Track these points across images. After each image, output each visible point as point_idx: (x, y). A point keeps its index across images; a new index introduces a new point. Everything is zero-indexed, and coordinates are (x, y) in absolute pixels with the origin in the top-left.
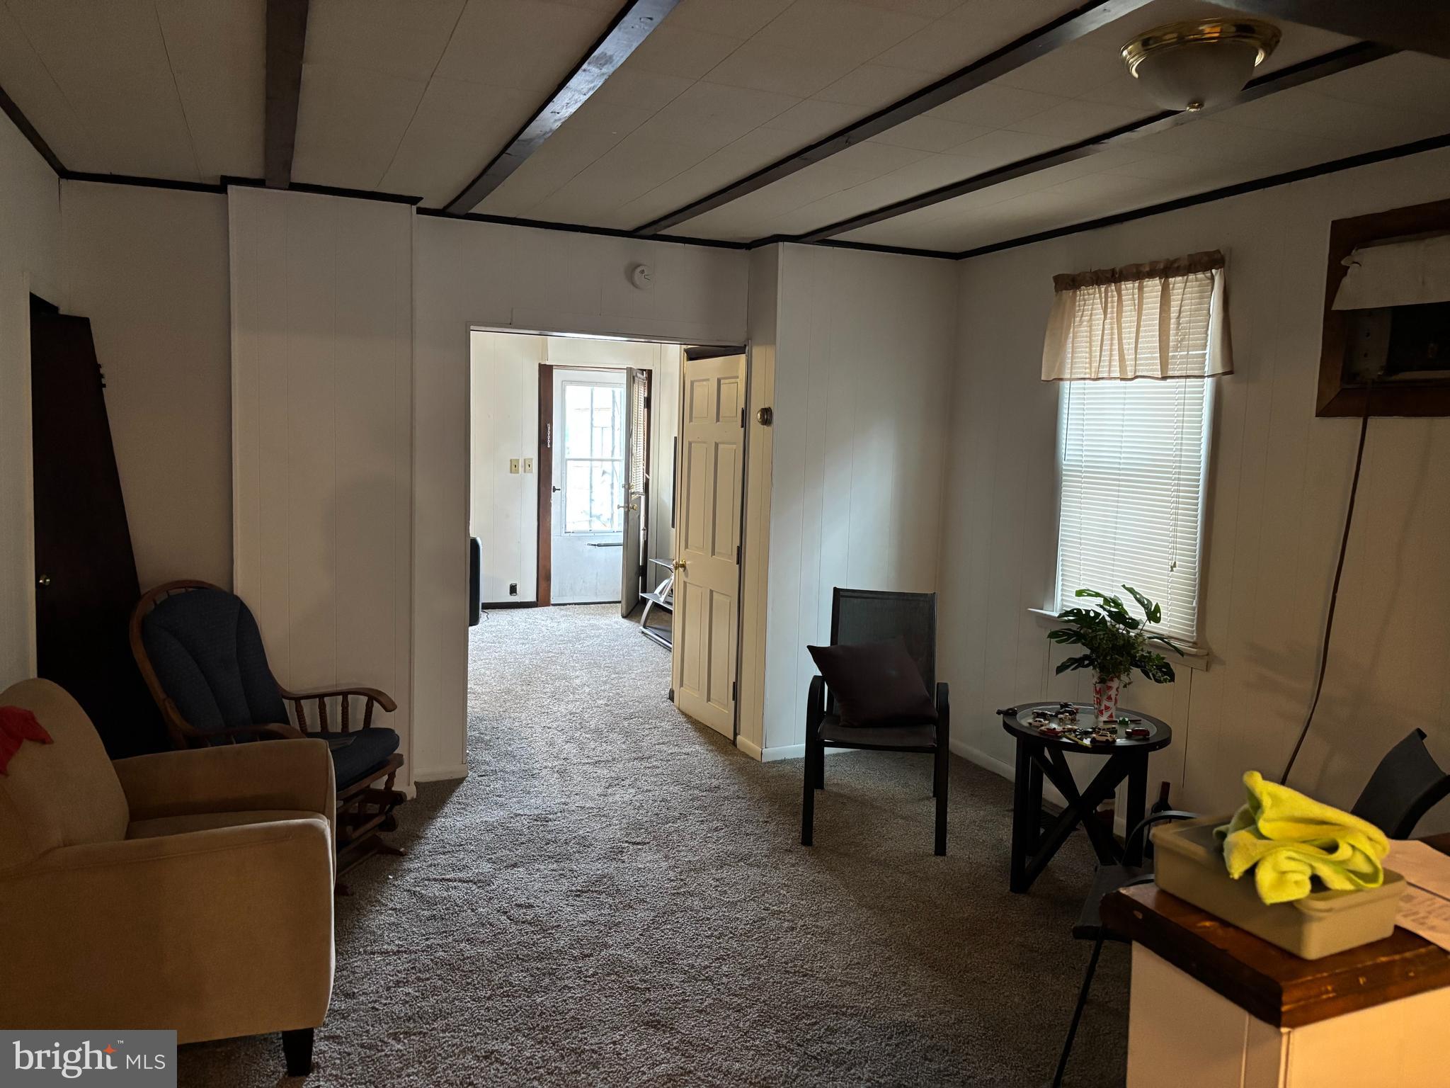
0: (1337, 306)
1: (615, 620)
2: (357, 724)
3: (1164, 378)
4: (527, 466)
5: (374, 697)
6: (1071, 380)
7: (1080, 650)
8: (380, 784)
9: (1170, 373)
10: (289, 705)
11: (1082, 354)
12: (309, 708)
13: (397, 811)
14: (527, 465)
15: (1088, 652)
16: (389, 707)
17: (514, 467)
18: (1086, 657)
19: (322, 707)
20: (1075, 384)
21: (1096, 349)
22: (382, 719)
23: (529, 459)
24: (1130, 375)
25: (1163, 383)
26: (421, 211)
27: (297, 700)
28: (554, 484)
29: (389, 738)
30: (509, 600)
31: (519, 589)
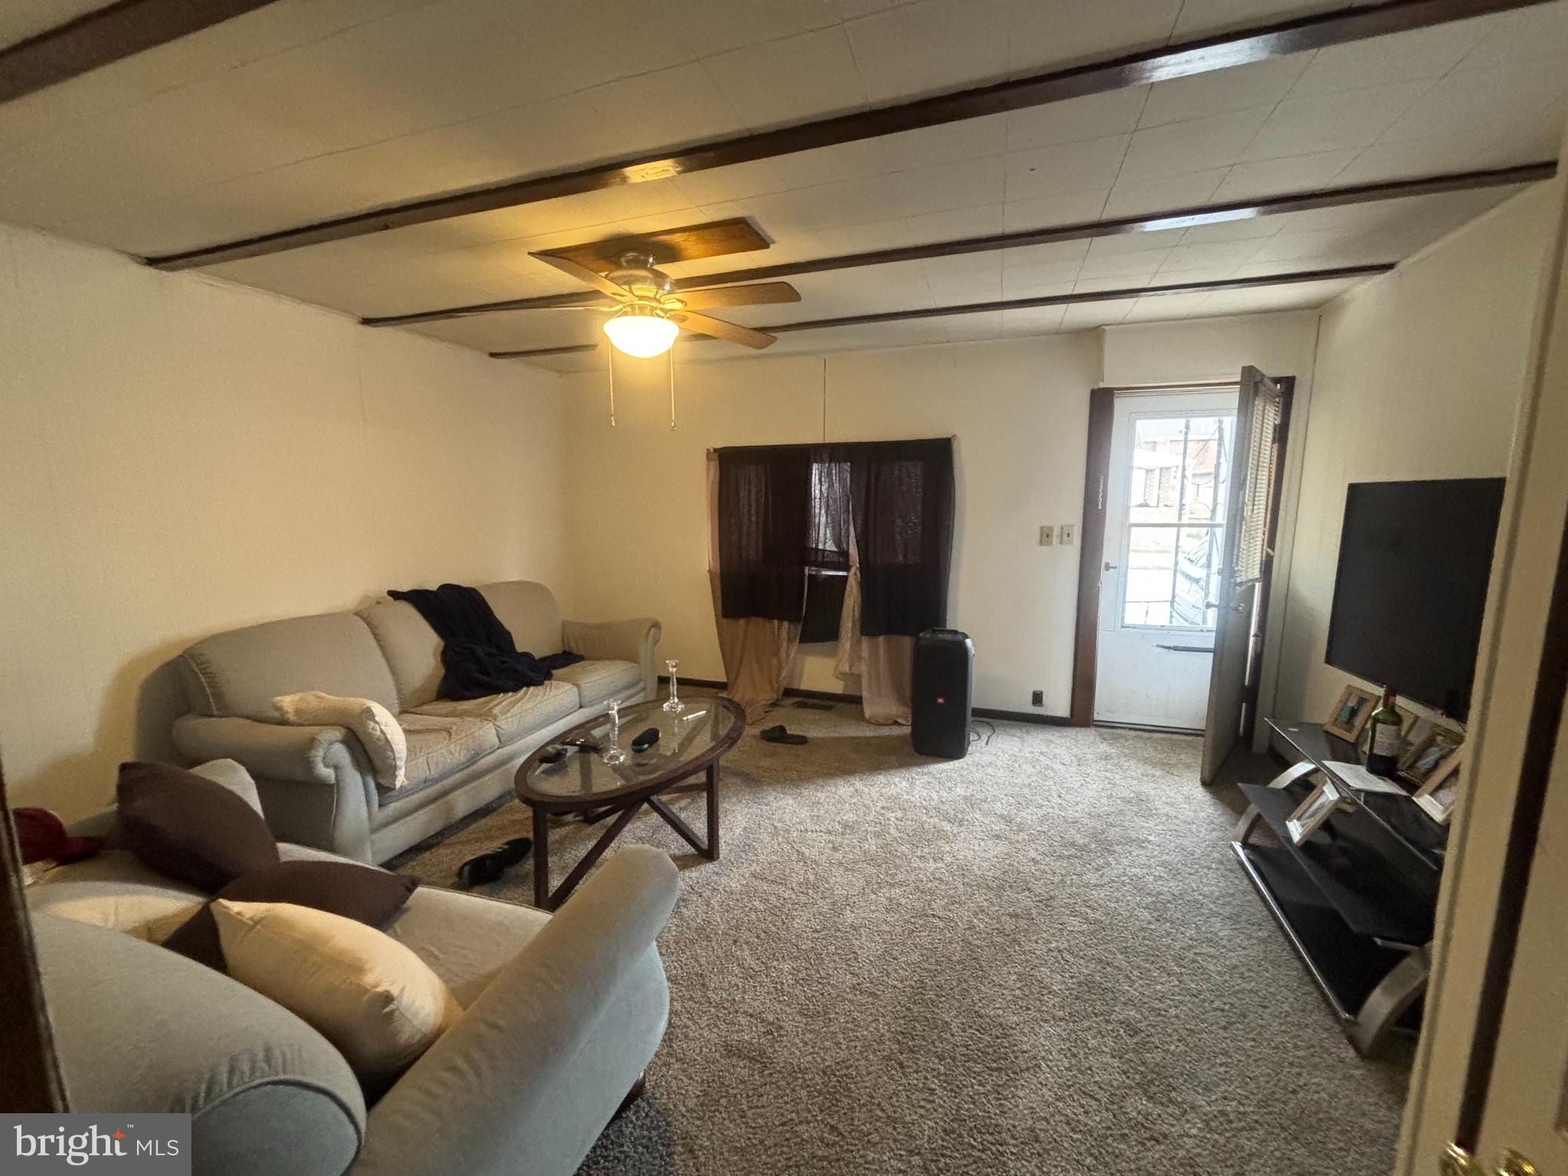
4: (1065, 537)
14: (1065, 534)
17: (1045, 536)
23: (1068, 526)
28: (1107, 559)
30: (1031, 711)
31: (1046, 698)
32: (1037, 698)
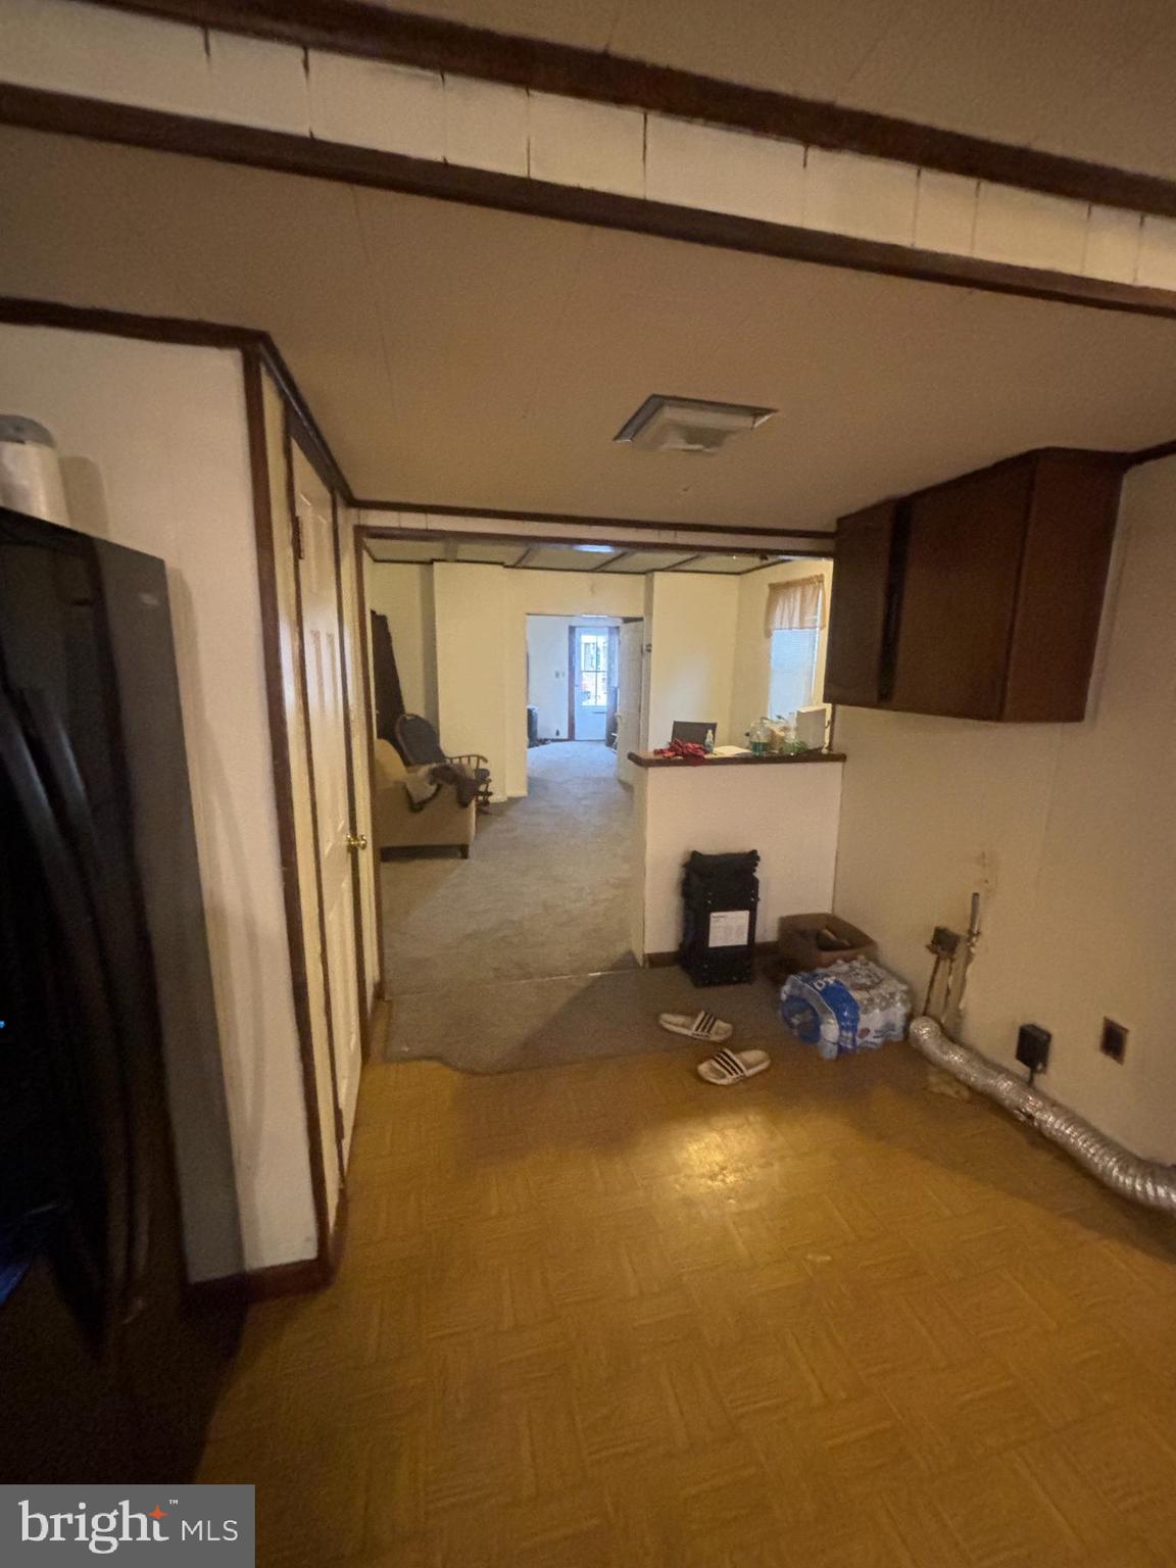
2: (473, 767)
10: (448, 761)
12: (456, 762)
13: (490, 799)
17: (557, 675)
19: (461, 762)
22: (482, 765)
24: (792, 627)
26: (505, 567)
27: (451, 759)
28: (575, 683)
29: (486, 773)
30: (556, 737)
31: (560, 732)
32: (558, 733)
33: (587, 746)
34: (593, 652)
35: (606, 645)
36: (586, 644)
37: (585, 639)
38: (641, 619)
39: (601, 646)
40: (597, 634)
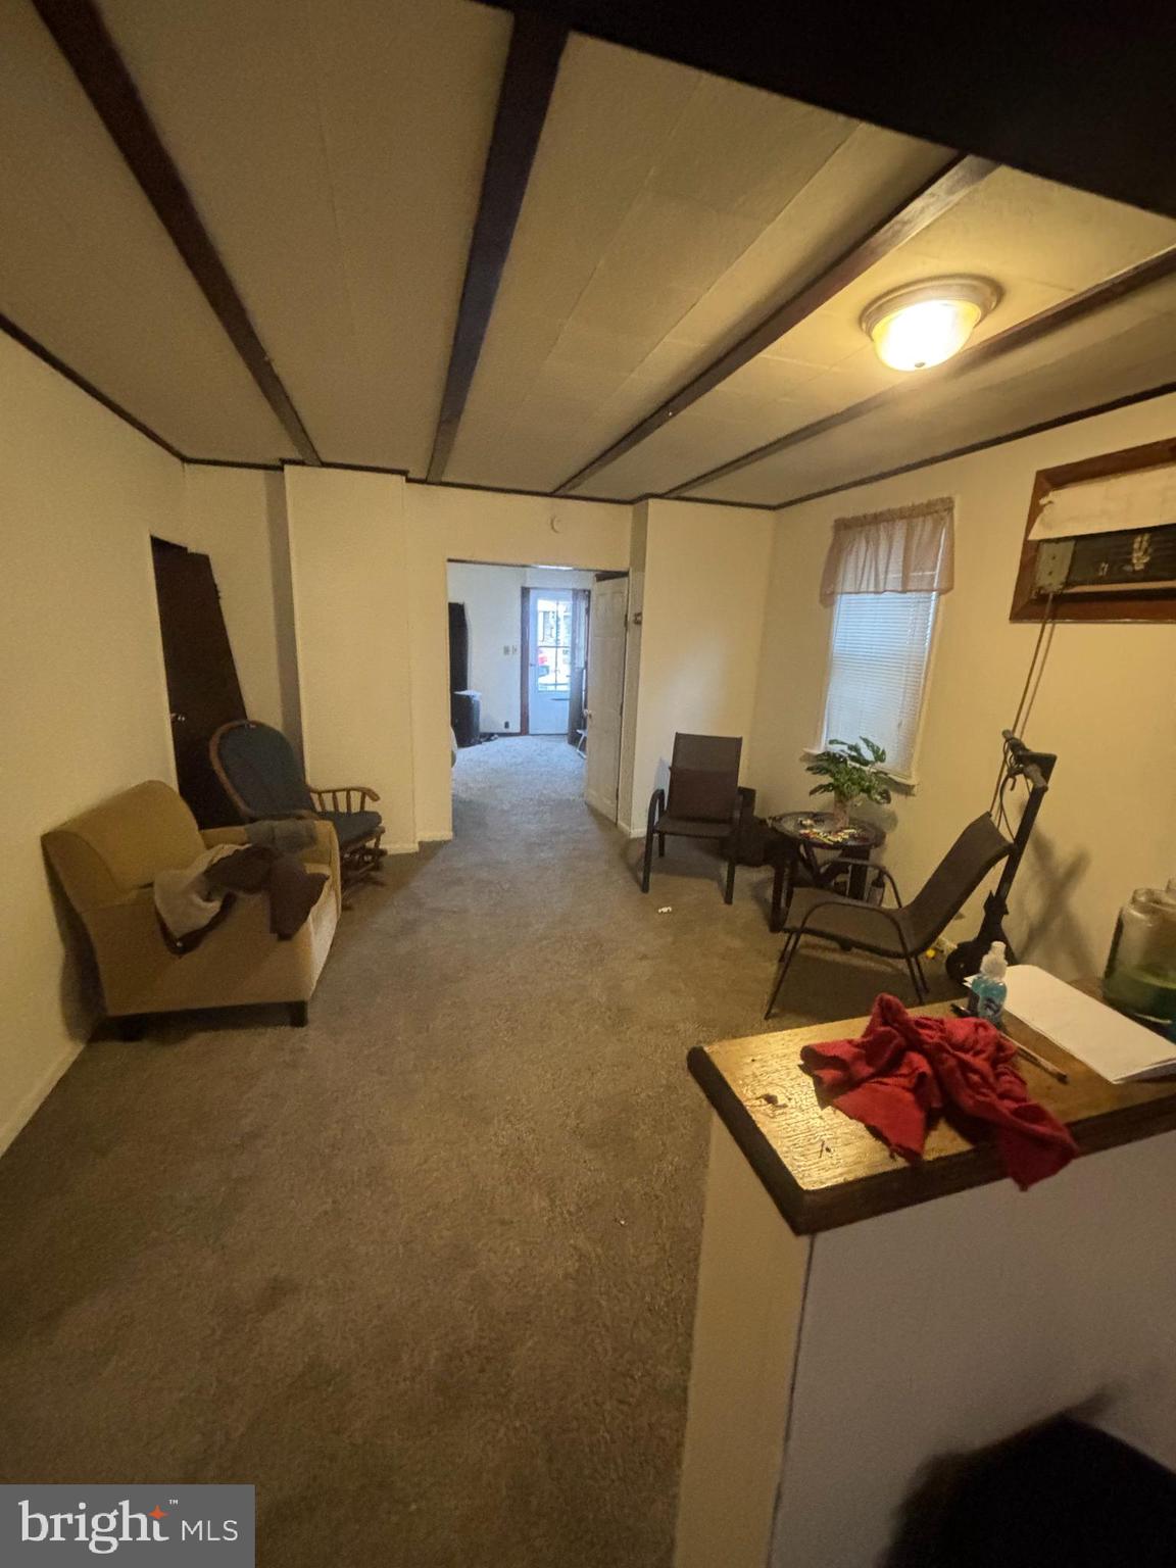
0: (1031, 537)
1: (564, 747)
2: (355, 808)
3: (904, 591)
5: (366, 793)
6: (842, 594)
7: (826, 779)
8: (371, 844)
9: (909, 588)
10: (315, 797)
11: (850, 576)
12: (327, 798)
13: (382, 859)
15: (831, 780)
16: (375, 798)
17: (507, 651)
18: (830, 784)
19: (335, 798)
20: (845, 597)
21: (860, 573)
22: (370, 806)
24: (881, 590)
25: (902, 596)
26: (409, 480)
27: (320, 794)
28: (530, 662)
29: (376, 818)
30: (505, 731)
31: (510, 725)
32: (507, 725)
33: (544, 744)
34: (552, 622)
35: (569, 614)
36: (545, 613)
37: (543, 605)
38: (625, 574)
39: (561, 615)
40: (557, 599)
